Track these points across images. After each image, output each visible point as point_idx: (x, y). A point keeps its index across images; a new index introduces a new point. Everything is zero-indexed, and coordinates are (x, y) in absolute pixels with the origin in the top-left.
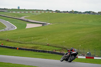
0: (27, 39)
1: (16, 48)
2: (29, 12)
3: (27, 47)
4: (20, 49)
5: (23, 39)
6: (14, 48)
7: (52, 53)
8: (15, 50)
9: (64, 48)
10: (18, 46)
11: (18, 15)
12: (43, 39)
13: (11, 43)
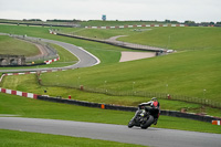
0: (123, 85)
1: (100, 106)
2: (126, 27)
3: (123, 103)
4: (107, 107)
5: (113, 86)
6: (96, 106)
7: (178, 115)
8: (96, 110)
9: (206, 105)
10: (103, 100)
11: (102, 33)
12: (158, 86)
13: (89, 95)
